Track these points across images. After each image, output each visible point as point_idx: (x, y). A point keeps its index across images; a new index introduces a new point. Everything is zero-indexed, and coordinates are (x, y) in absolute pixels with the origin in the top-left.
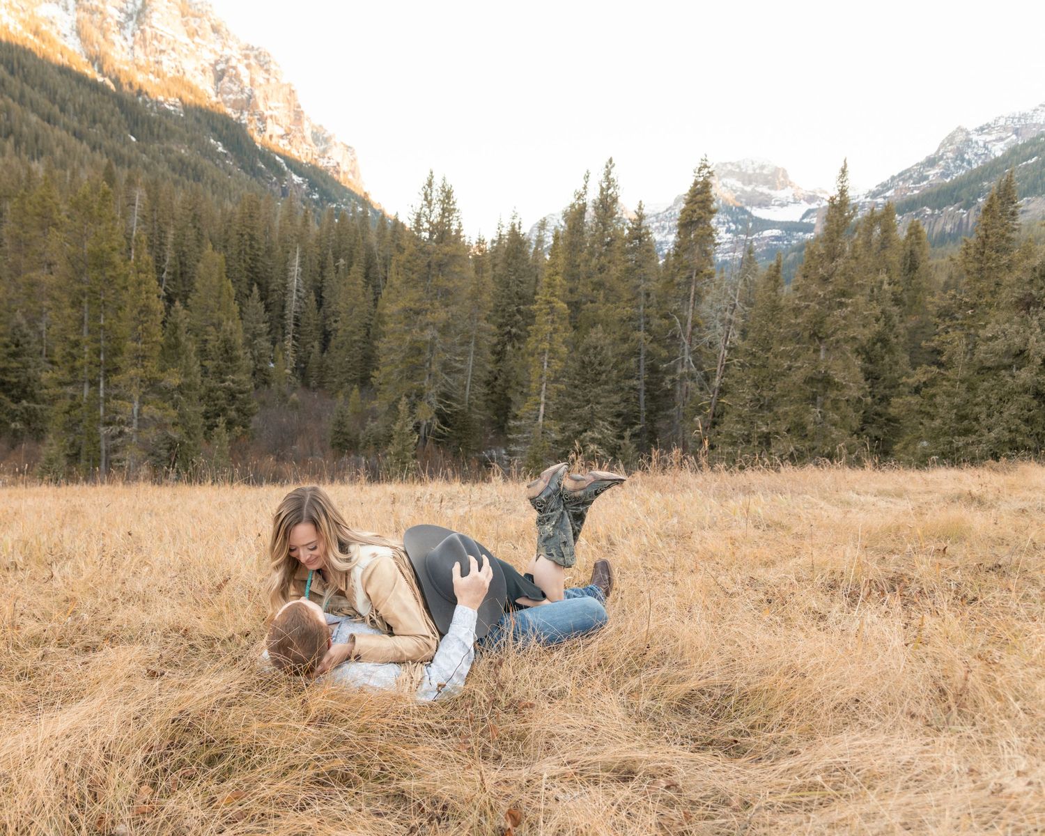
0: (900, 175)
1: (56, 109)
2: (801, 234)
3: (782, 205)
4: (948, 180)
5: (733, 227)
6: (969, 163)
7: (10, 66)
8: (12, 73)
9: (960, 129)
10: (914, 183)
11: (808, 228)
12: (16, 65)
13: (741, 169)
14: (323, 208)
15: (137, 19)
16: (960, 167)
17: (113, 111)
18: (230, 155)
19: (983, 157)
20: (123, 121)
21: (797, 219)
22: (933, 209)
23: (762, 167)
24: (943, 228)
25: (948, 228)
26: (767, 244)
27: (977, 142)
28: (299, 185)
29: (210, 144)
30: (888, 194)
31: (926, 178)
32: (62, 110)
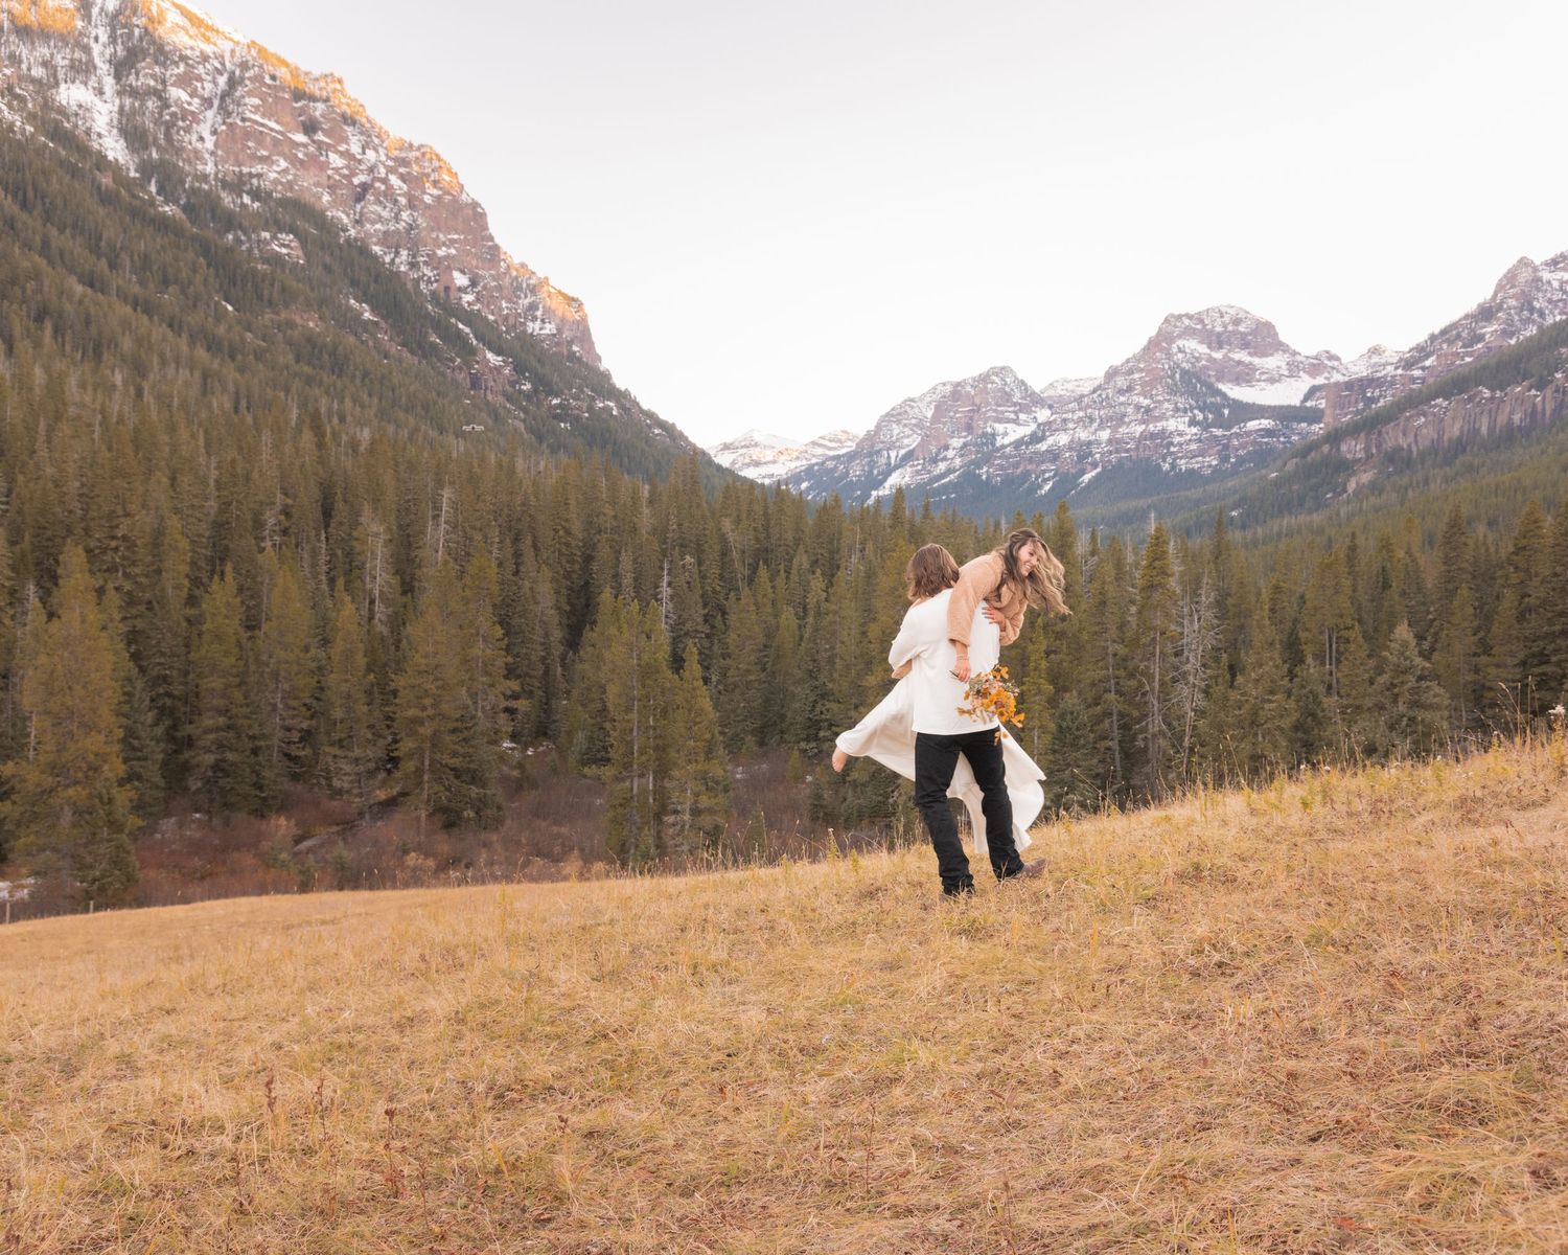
0: (1444, 332)
1: (103, 264)
2: (1304, 425)
3: (1272, 381)
4: (1513, 342)
5: (1200, 417)
6: (1542, 314)
7: (20, 196)
8: (24, 205)
9: (1524, 262)
10: (1464, 346)
11: (1314, 416)
12: (30, 194)
13: (1205, 325)
14: (539, 405)
15: (220, 107)
16: (1529, 320)
17: (194, 264)
18: (383, 324)
19: (1560, 304)
20: (211, 280)
21: (1296, 402)
22: (1492, 390)
23: (1237, 322)
24: (1510, 419)
25: (1517, 418)
26: (1255, 443)
27: (1549, 283)
28: (497, 369)
29: (350, 309)
30: (1428, 363)
31: (1481, 338)
32: (112, 266)
